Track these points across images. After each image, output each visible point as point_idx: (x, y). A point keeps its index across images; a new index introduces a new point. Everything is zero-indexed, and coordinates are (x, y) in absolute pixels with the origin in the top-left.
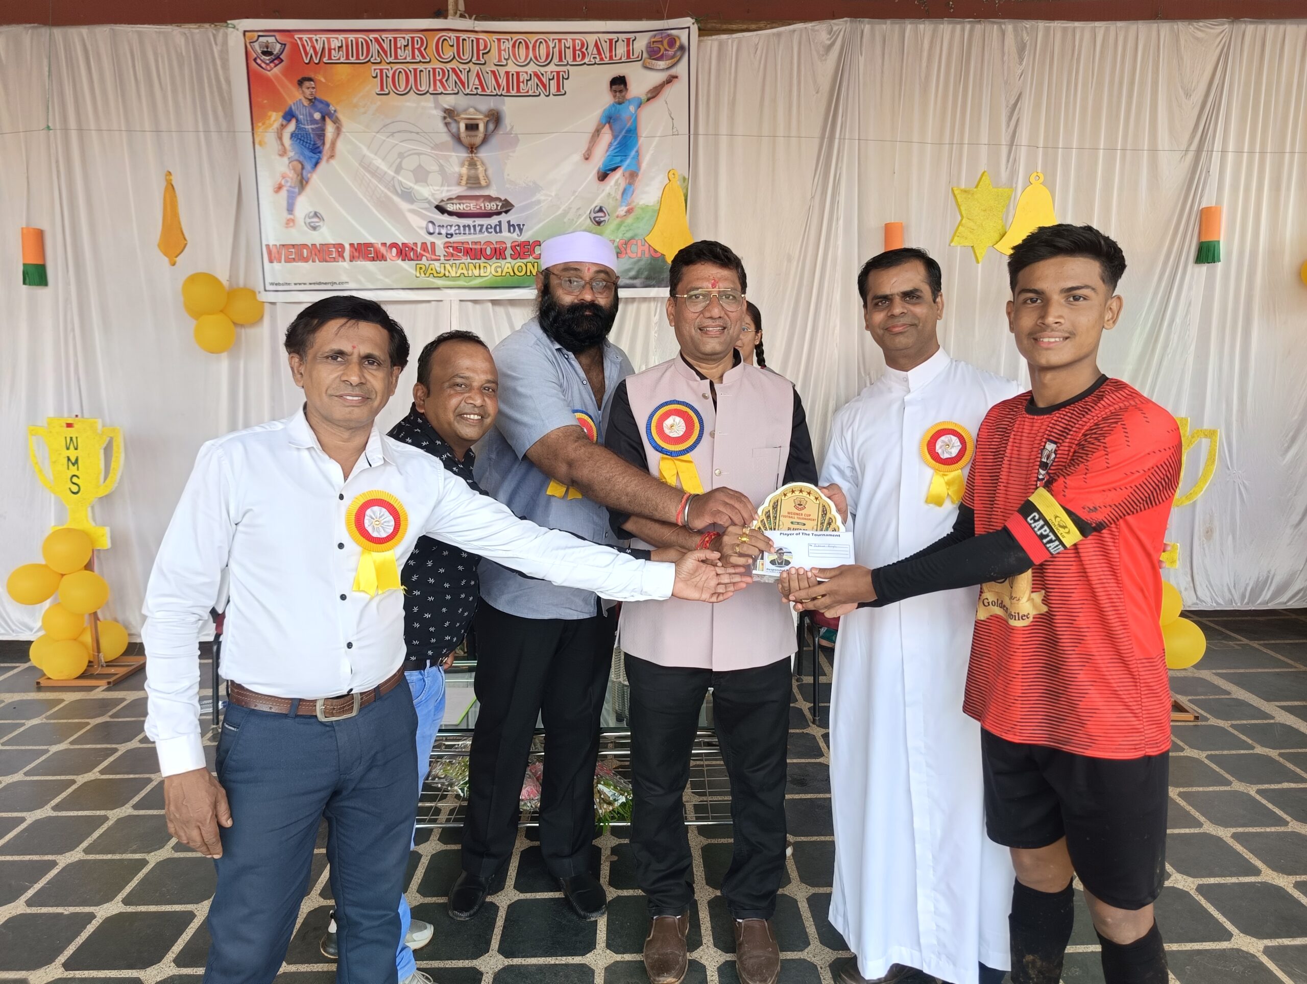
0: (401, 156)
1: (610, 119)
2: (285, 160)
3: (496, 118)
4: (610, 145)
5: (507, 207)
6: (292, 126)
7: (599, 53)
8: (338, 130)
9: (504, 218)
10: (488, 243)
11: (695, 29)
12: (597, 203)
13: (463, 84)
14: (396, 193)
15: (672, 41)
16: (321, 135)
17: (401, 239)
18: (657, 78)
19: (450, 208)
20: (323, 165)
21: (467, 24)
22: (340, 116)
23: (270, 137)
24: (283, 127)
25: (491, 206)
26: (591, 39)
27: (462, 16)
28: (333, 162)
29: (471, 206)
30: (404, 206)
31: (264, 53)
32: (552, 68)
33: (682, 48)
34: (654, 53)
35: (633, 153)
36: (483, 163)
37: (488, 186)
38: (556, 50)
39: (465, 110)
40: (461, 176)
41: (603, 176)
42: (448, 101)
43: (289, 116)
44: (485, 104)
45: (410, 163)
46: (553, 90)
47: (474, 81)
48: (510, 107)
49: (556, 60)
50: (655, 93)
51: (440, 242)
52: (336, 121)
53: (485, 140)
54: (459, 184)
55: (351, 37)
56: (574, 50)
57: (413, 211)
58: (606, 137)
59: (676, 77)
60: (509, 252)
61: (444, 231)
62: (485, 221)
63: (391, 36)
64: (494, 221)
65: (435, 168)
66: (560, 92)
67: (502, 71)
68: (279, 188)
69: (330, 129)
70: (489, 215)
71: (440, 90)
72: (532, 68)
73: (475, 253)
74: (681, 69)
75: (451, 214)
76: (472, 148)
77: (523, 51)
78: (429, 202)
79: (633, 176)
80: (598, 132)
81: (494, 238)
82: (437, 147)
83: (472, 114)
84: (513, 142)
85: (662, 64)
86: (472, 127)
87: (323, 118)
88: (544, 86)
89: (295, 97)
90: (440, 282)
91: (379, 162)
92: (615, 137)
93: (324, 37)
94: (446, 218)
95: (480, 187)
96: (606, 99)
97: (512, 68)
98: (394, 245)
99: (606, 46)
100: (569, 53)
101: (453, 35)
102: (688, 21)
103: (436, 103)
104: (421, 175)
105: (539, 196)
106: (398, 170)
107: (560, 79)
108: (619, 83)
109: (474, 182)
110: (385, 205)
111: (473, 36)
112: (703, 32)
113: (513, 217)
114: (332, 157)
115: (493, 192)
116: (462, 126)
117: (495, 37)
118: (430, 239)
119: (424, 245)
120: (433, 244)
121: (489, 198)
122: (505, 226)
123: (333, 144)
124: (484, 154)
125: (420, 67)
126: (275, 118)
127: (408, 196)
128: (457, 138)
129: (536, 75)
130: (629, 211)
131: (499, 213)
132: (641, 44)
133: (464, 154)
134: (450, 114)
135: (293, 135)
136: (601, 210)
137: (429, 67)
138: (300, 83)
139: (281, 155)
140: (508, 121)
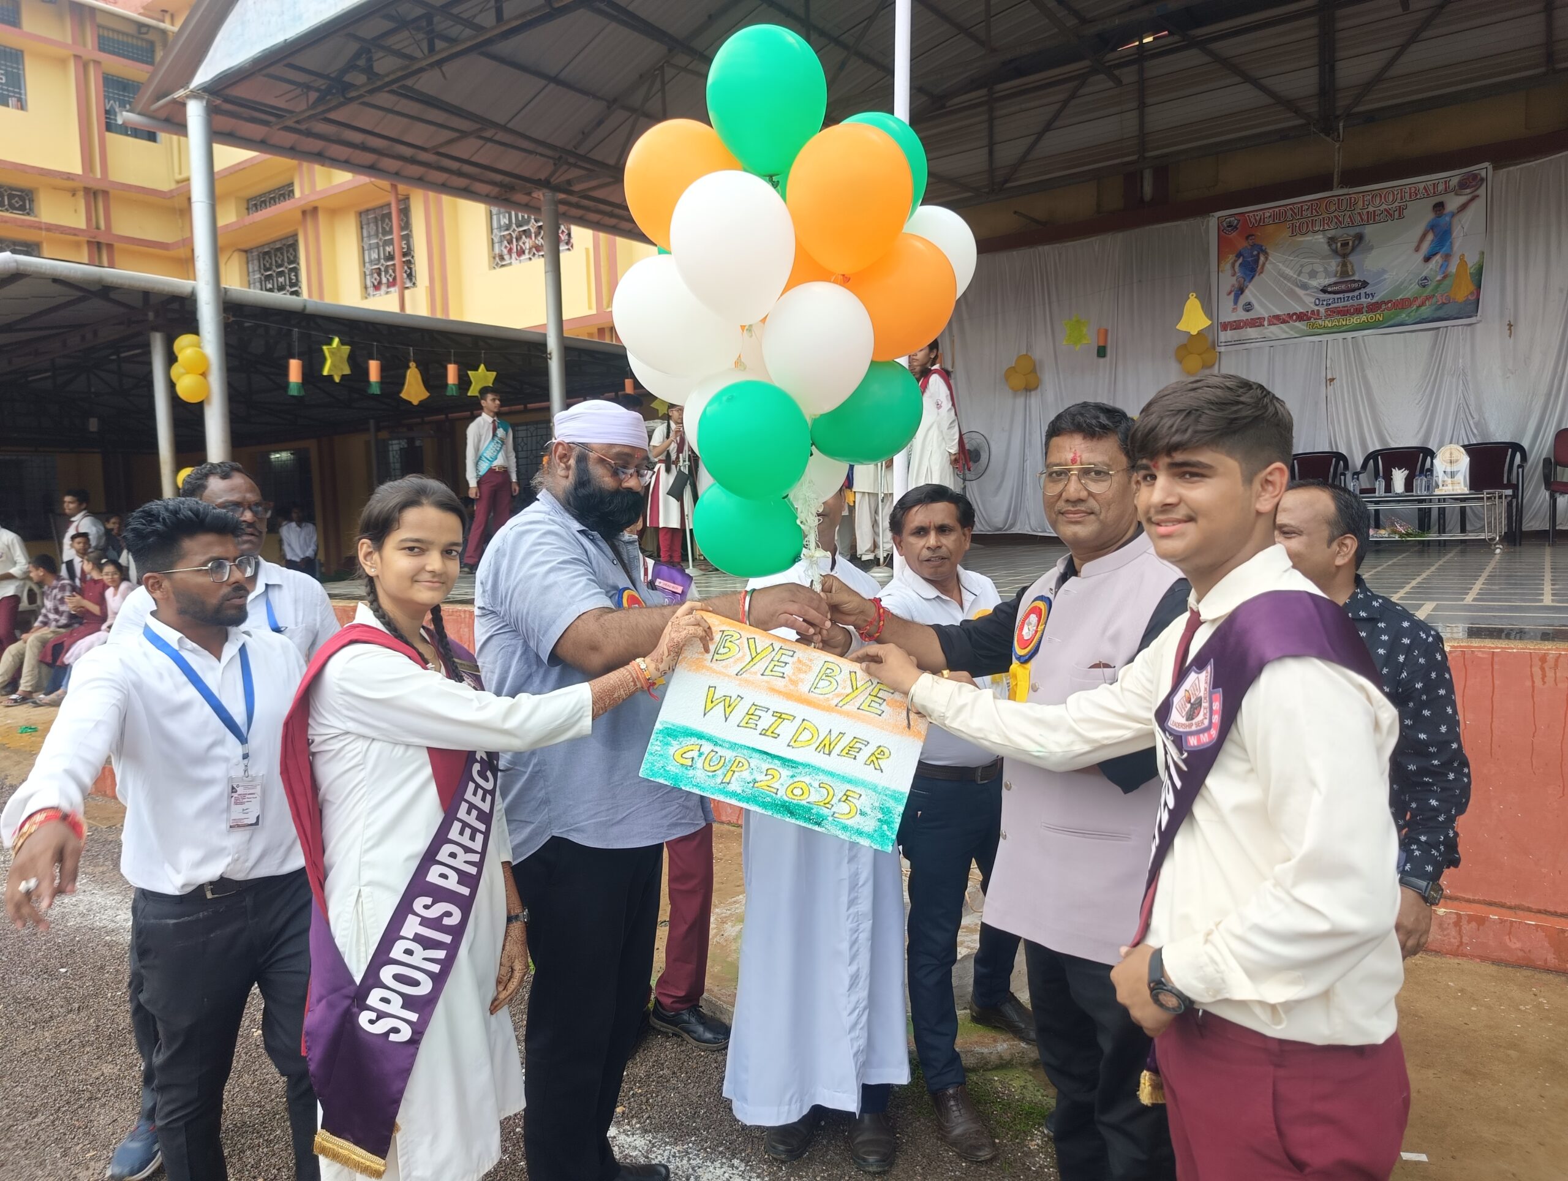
0: (1302, 266)
1: (1432, 227)
2: (1235, 278)
3: (1360, 237)
4: (1433, 241)
5: (1365, 284)
6: (1240, 260)
7: (1426, 191)
8: (1267, 259)
9: (1363, 291)
10: (1352, 306)
11: (1490, 168)
12: (1424, 274)
13: (1341, 223)
14: (1298, 286)
15: (1475, 176)
16: (1257, 261)
17: (1299, 309)
18: (1462, 199)
19: (1330, 289)
20: (1256, 278)
21: (1345, 191)
22: (1268, 251)
23: (1227, 267)
24: (1235, 261)
25: (1356, 285)
26: (1421, 186)
27: (1342, 187)
28: (1262, 275)
29: (1343, 287)
30: (1301, 292)
31: (1228, 227)
32: (1396, 204)
33: (1482, 180)
34: (1463, 185)
35: (1448, 243)
36: (1351, 263)
37: (1353, 275)
38: (1399, 195)
39: (1341, 237)
40: (1337, 272)
41: (1427, 259)
42: (1330, 234)
43: (1239, 255)
44: (1353, 231)
45: (1307, 269)
46: (1396, 216)
47: (1347, 219)
48: (1368, 230)
49: (1398, 201)
50: (1463, 207)
51: (1322, 310)
52: (1266, 254)
53: (1353, 249)
54: (1335, 276)
55: (1277, 210)
56: (1410, 194)
57: (1308, 295)
58: (1430, 237)
59: (1478, 196)
60: (1365, 309)
61: (1325, 303)
62: (1350, 294)
63: (1299, 205)
64: (1356, 293)
65: (1322, 269)
66: (1401, 217)
67: (1365, 211)
68: (1229, 294)
69: (1262, 258)
70: (1354, 290)
71: (1326, 227)
72: (1384, 207)
73: (1344, 312)
74: (1482, 191)
75: (1330, 293)
76: (1344, 256)
77: (1378, 199)
78: (1317, 288)
79: (1447, 257)
80: (1424, 236)
81: (1356, 302)
82: (1324, 258)
83: (1345, 237)
84: (1372, 248)
85: (1468, 191)
86: (1345, 244)
87: (1259, 253)
88: (1391, 215)
89: (1243, 244)
90: (1321, 331)
91: (1288, 271)
92: (1435, 236)
93: (1261, 213)
94: (1327, 296)
95: (1349, 276)
96: (1430, 216)
97: (1371, 209)
98: (1295, 314)
99: (1431, 188)
100: (1407, 195)
101: (1336, 199)
102: (1486, 164)
103: (1324, 235)
104: (1313, 274)
105: (1386, 276)
106: (1299, 275)
107: (1401, 210)
108: (1439, 207)
109: (1344, 273)
110: (1292, 294)
111: (1347, 197)
112: (1495, 168)
113: (1368, 290)
114: (1262, 273)
115: (1356, 278)
116: (1339, 244)
117: (1361, 195)
118: (1316, 308)
119: (1313, 312)
120: (1318, 311)
121: (1354, 281)
122: (1363, 295)
123: (1264, 264)
124: (1352, 258)
125: (1316, 218)
126: (1231, 257)
127: (1304, 287)
128: (1335, 252)
129: (1386, 210)
130: (1445, 277)
131: (1360, 289)
132: (1454, 182)
133: (1339, 260)
134: (1331, 240)
135: (1240, 265)
136: (1426, 278)
137: (1321, 217)
138: (1247, 238)
139: (1233, 276)
140: (1367, 238)
